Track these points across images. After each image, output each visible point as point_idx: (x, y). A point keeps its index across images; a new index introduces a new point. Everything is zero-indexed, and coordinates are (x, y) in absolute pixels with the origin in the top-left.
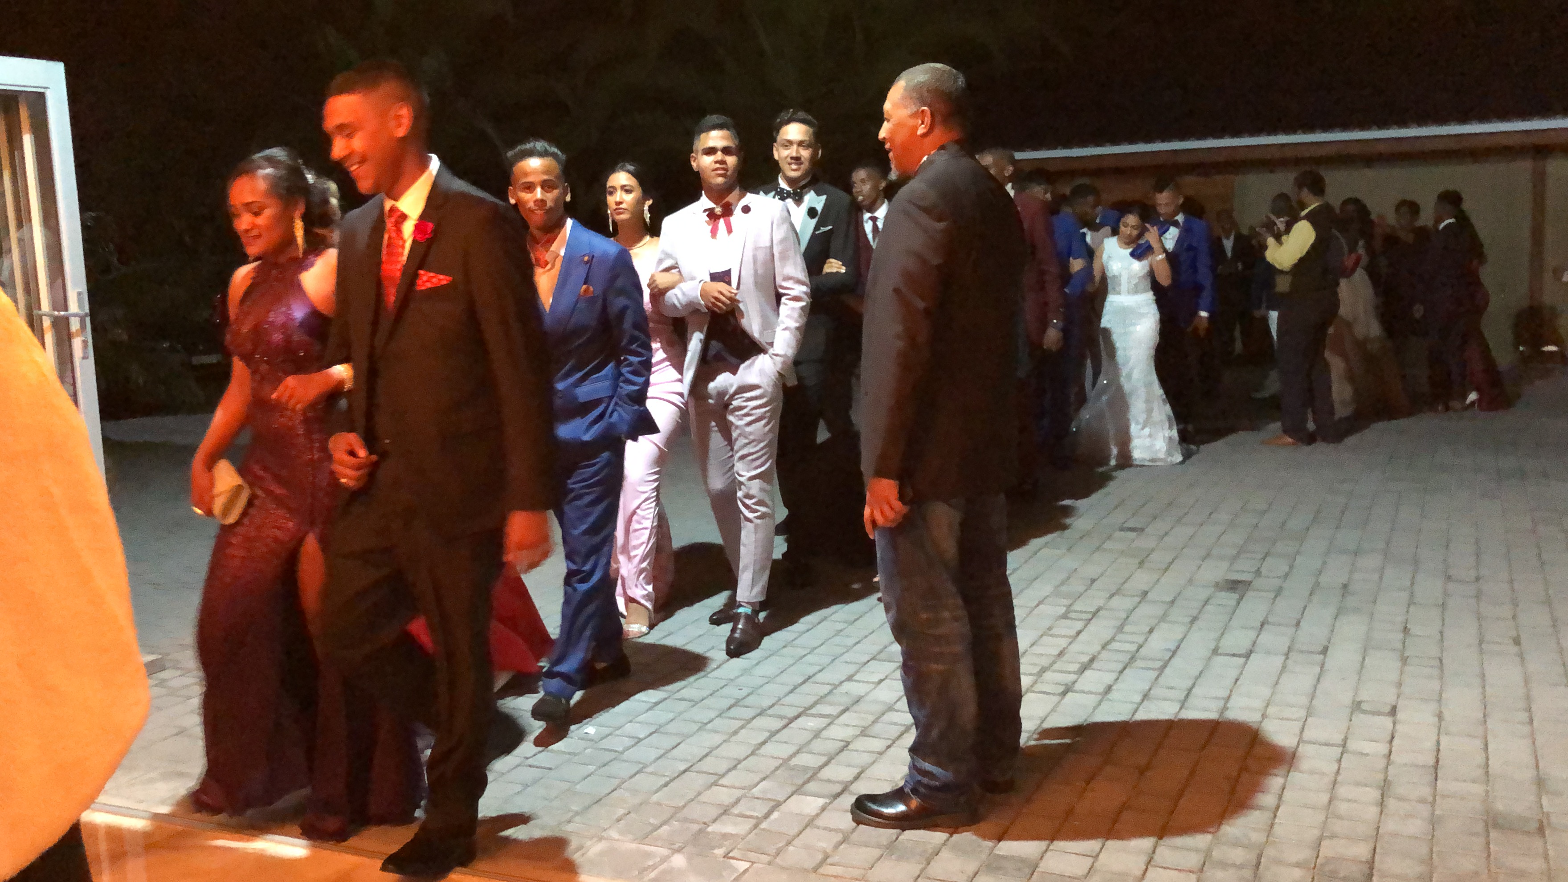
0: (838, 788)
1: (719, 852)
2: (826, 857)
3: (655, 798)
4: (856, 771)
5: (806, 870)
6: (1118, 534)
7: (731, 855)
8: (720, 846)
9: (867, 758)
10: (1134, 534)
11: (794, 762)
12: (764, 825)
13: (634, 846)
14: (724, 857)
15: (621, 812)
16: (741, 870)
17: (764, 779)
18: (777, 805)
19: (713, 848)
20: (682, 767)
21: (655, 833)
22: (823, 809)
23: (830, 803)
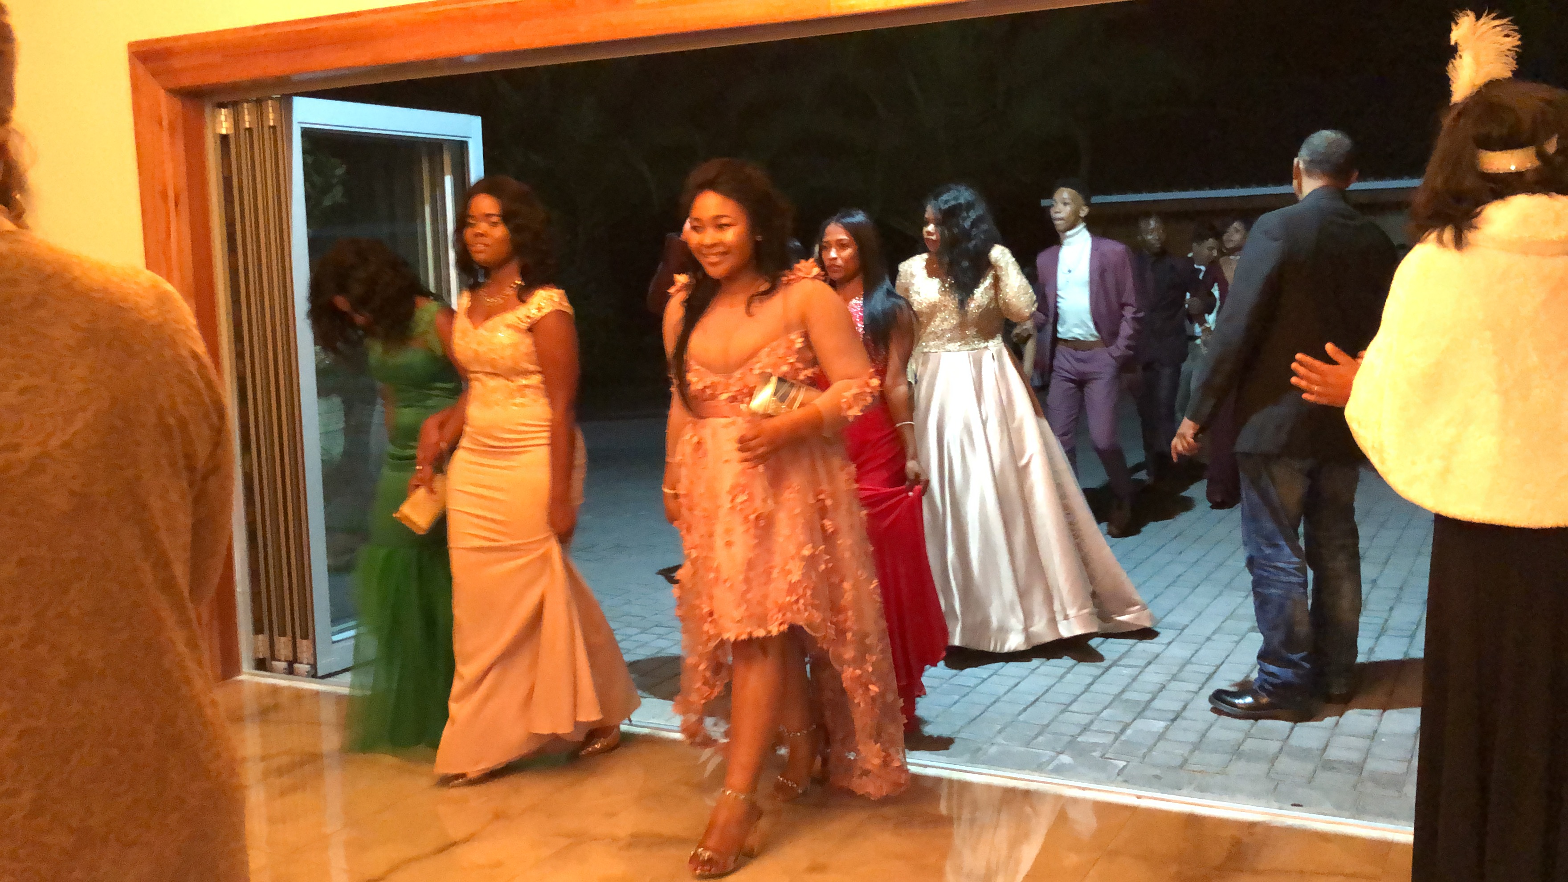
0: (1172, 716)
1: (1096, 754)
2: (1186, 761)
3: (1021, 718)
4: (1183, 704)
5: (1174, 768)
7: (1106, 756)
8: (1094, 751)
9: (1188, 696)
11: (1124, 697)
12: (1123, 738)
13: (1023, 749)
14: (1101, 757)
15: (999, 727)
16: (1122, 766)
17: (1105, 708)
18: (1127, 726)
19: (1091, 752)
20: (1033, 699)
21: (1035, 741)
22: (1167, 728)
23: (1171, 725)
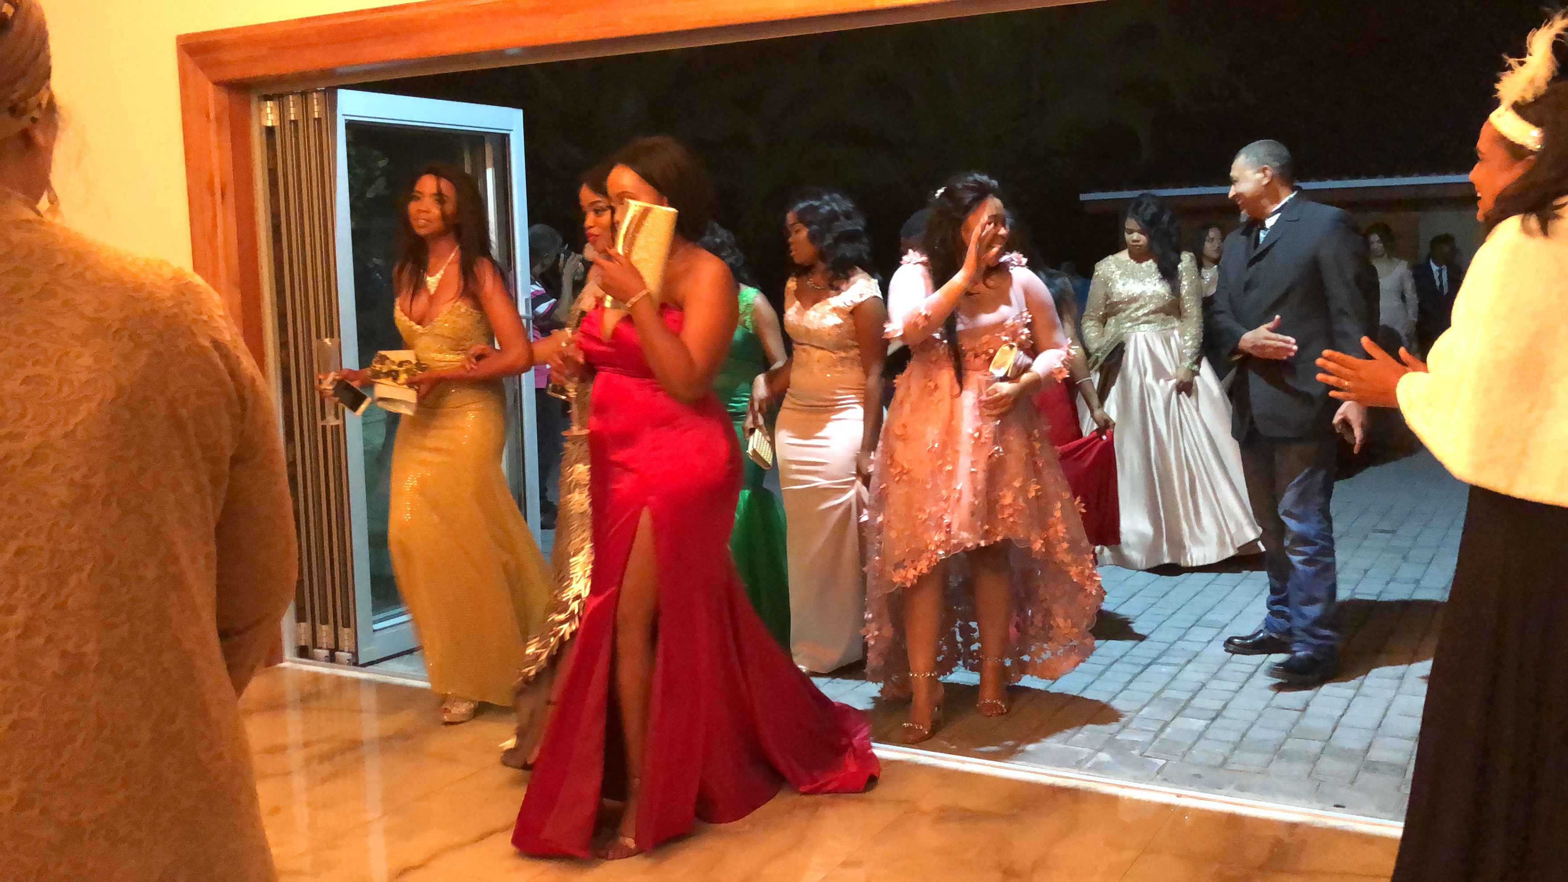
0: (1212, 715)
1: (1136, 752)
2: (1226, 760)
4: (1223, 703)
5: (1215, 767)
6: (1372, 535)
7: (1145, 754)
8: (1133, 749)
9: (1228, 695)
10: (1389, 536)
11: (1163, 695)
12: (1163, 736)
14: (1141, 755)
16: (1161, 765)
17: (1144, 706)
18: (1166, 724)
19: (1130, 749)
22: (1207, 727)
